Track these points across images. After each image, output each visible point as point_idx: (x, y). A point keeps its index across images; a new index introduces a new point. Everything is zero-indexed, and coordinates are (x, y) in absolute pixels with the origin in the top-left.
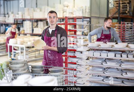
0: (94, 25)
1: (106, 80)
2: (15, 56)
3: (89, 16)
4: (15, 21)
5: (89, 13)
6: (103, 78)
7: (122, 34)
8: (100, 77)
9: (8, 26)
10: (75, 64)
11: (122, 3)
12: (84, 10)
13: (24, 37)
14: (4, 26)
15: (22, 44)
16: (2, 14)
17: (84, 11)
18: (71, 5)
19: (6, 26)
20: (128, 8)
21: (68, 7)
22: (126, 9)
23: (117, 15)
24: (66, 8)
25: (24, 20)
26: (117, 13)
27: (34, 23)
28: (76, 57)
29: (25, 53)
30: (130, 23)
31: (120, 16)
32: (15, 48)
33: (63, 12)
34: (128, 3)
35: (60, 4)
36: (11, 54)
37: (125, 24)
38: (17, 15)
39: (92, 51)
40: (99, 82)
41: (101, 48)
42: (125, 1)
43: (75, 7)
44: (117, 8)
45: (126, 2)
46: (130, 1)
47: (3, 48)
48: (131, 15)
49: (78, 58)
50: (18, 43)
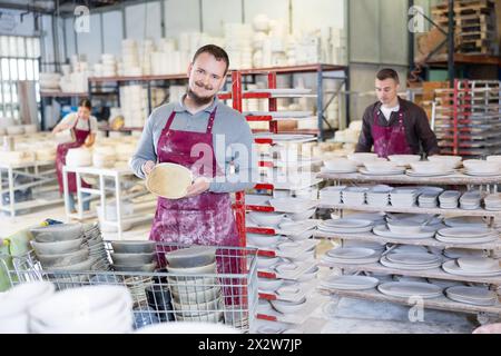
0: (361, 95)
1: (388, 288)
2: (87, 206)
3: (343, 63)
4: (90, 87)
5: (343, 53)
6: (376, 280)
7: (460, 122)
9: (69, 104)
11: (463, 13)
12: (324, 41)
13: (120, 141)
14: (56, 105)
15: (110, 166)
16: (50, 64)
17: (325, 46)
18: (279, 24)
19: (62, 105)
20: (484, 28)
21: (271, 33)
22: (477, 33)
23: (445, 57)
24: (261, 36)
25: (121, 83)
26: (445, 49)
27: (155, 91)
28: (273, 209)
30: (491, 82)
31: (455, 59)
32: (88, 181)
33: (254, 52)
34: (483, 11)
35: (243, 21)
37: (470, 86)
38: (97, 67)
40: (362, 293)
41: (368, 178)
42: (471, 4)
43: (294, 31)
44: (442, 31)
45: (474, 7)
46: (491, 5)
47: (48, 180)
48: (496, 53)
49: (282, 213)
50: (95, 162)
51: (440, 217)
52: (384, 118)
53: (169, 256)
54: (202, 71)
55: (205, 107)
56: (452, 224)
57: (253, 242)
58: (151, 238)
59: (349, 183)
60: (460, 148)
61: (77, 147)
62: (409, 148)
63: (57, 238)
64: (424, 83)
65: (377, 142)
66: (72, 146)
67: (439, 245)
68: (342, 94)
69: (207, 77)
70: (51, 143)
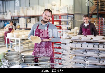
0: (77, 21)
2: (12, 47)
3: (73, 13)
4: (12, 18)
5: (73, 11)
6: (84, 65)
7: (100, 28)
8: (82, 65)
9: (6, 22)
10: (60, 53)
11: (100, 2)
12: (69, 8)
13: (19, 31)
14: (3, 22)
15: (18, 37)
16: (2, 12)
17: (69, 9)
18: (58, 4)
19: (4, 22)
21: (56, 6)
22: (104, 7)
23: (96, 12)
24: (53, 7)
25: (19, 17)
26: (96, 10)
28: (61, 48)
29: (20, 44)
31: (99, 13)
32: (12, 41)
35: (49, 3)
36: (8, 46)
37: (103, 19)
38: (14, 13)
39: (75, 43)
41: (82, 41)
43: (61, 6)
44: (96, 6)
45: (103, 1)
49: (63, 49)
50: (14, 36)
51: (99, 50)
52: (85, 27)
53: (39, 59)
54: (46, 15)
55: (46, 23)
56: (102, 52)
57: (56, 56)
58: (33, 55)
59: (77, 42)
60: (100, 34)
61: (10, 32)
62: (91, 34)
63: (12, 55)
64: (92, 18)
65: (83, 32)
66: (8, 32)
67: (99, 57)
68: (73, 20)
69: (47, 16)
70: (2, 31)
